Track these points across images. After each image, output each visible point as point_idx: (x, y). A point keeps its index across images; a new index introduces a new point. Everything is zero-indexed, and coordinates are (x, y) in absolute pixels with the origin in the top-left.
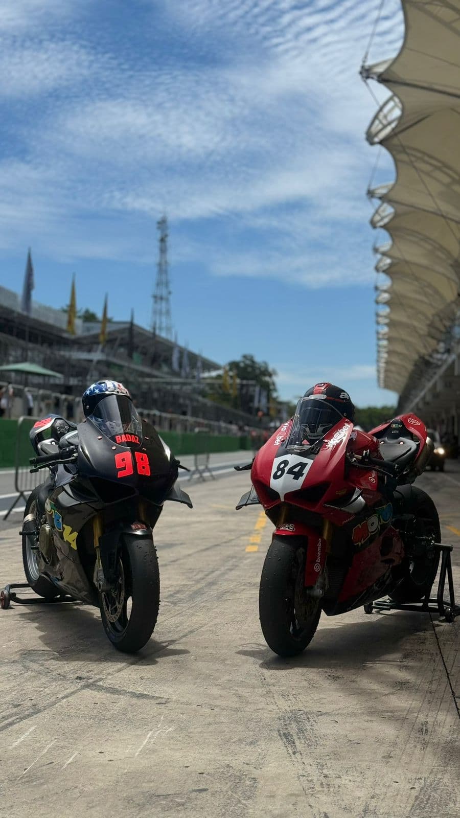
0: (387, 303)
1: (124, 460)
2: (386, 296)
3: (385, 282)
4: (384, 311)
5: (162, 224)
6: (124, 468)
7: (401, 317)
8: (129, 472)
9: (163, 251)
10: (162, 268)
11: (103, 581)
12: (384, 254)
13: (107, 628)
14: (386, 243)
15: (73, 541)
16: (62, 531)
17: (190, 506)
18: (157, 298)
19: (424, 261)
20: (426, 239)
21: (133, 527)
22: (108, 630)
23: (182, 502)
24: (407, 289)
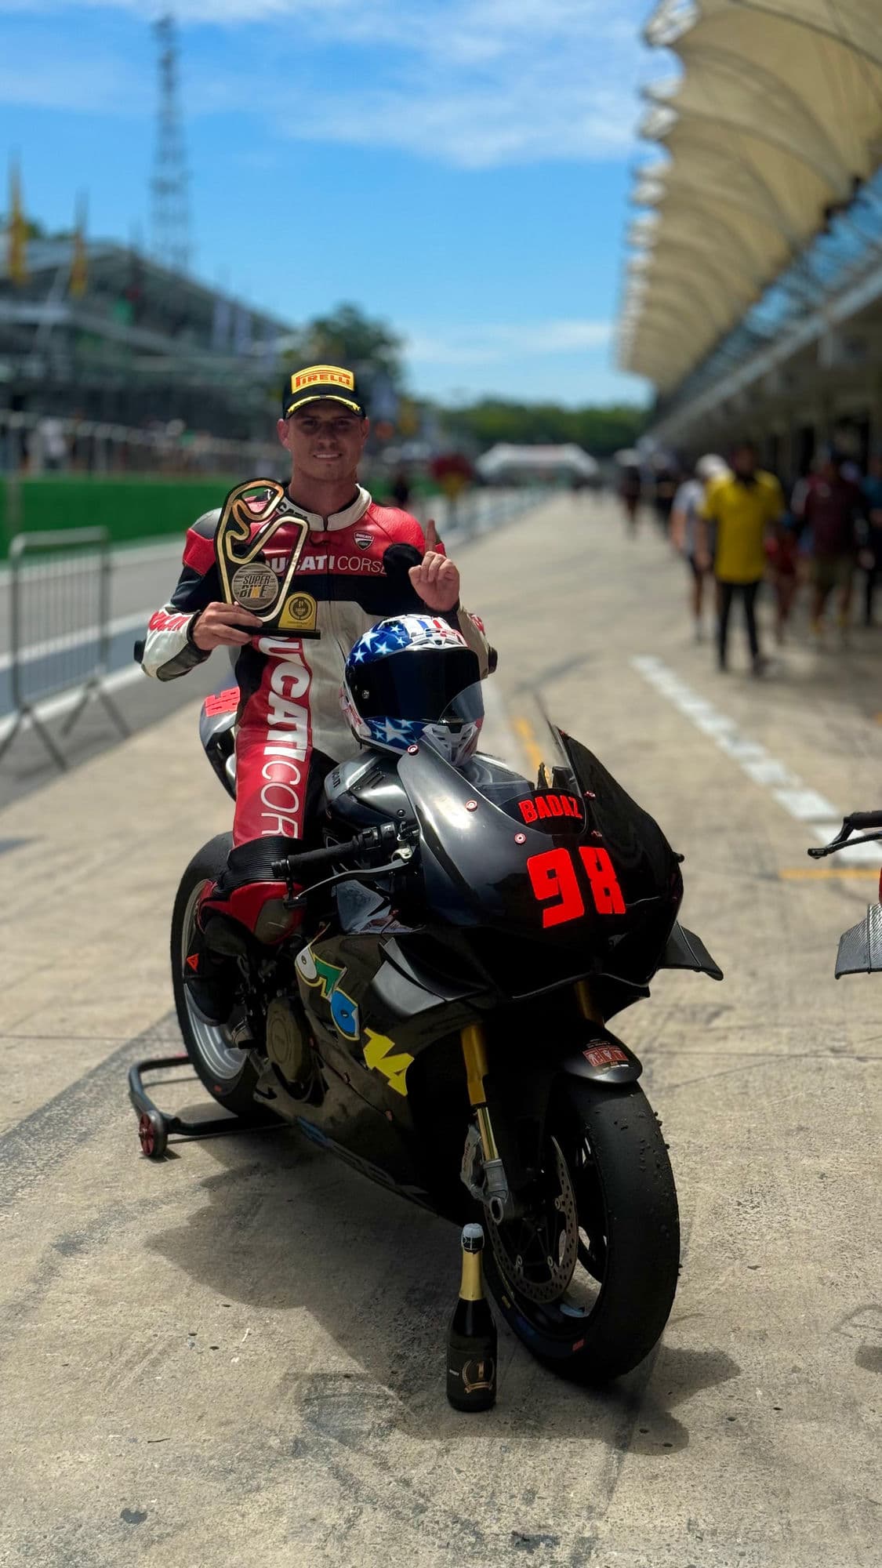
0: (657, 206)
1: (555, 876)
2: (651, 190)
3: (657, 161)
4: (647, 219)
5: (165, 28)
6: (557, 900)
7: (681, 231)
8: (571, 910)
9: (169, 85)
10: (168, 125)
11: (504, 1195)
12: (664, 103)
13: (504, 1298)
14: (668, 78)
15: (398, 1073)
16: (356, 1038)
17: (717, 974)
18: (163, 188)
19: (741, 116)
20: (752, 69)
21: (591, 1057)
22: (509, 1306)
23: (698, 969)
24: (699, 174)
